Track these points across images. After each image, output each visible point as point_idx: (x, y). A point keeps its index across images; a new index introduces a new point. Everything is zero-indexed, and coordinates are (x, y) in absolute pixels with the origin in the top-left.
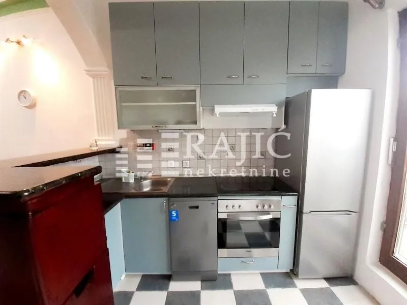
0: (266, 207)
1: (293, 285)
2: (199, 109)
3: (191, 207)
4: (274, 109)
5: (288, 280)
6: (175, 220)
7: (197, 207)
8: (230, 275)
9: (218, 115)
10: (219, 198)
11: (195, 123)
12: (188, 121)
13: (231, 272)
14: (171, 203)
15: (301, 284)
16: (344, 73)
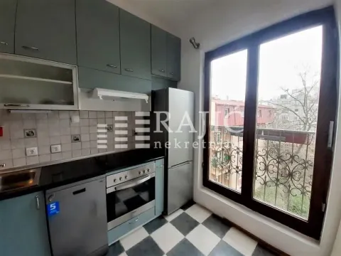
0: (142, 173)
1: (166, 222)
2: (77, 90)
3: (75, 193)
4: (146, 97)
5: (162, 220)
6: (55, 213)
7: (84, 190)
8: (119, 241)
9: (101, 98)
10: (107, 174)
11: (72, 103)
12: (63, 101)
13: (119, 239)
14: (47, 196)
15: (170, 218)
16: (180, 80)
